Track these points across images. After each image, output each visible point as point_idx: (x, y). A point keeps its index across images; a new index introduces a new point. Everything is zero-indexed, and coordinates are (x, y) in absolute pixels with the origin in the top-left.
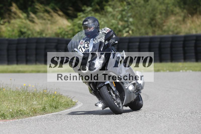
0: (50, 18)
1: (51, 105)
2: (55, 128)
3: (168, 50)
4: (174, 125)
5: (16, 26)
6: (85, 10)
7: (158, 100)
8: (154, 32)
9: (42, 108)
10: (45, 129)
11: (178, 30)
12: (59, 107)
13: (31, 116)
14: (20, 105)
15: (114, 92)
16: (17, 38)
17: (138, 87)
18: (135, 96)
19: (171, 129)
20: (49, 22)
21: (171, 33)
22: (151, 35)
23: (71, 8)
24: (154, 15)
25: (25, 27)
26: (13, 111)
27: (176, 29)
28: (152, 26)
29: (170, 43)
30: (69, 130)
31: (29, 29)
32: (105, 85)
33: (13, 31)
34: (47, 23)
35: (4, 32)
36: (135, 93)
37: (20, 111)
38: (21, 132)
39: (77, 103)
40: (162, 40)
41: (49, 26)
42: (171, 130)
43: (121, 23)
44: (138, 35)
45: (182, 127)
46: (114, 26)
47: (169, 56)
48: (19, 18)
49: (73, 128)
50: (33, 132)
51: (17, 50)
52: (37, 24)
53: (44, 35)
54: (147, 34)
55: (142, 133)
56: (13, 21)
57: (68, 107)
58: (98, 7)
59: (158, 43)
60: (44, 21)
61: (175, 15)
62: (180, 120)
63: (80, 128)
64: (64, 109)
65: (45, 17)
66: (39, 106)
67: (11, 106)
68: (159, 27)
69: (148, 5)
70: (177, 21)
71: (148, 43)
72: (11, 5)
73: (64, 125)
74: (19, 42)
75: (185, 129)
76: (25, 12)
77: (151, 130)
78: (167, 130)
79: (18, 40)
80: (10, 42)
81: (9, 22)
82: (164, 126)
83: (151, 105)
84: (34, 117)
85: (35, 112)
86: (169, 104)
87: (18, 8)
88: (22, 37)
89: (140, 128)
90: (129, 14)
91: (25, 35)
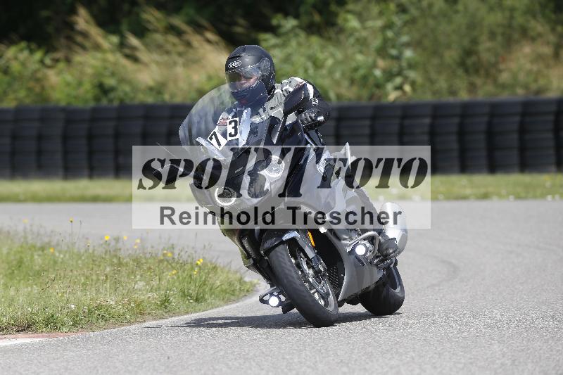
0: (181, 48)
1: (184, 292)
2: (196, 356)
3: (514, 139)
4: (529, 349)
5: (89, 71)
6: (279, 26)
7: (483, 279)
8: (472, 87)
9: (160, 301)
10: (168, 358)
11: (542, 82)
12: (207, 296)
13: (129, 323)
14: (98, 291)
15: (309, 262)
16: (92, 104)
17: (385, 247)
18: (378, 275)
19: (522, 360)
20: (180, 61)
21: (520, 92)
22: (464, 96)
23: (241, 21)
24: (475, 42)
25: (113, 74)
26: (79, 308)
27: (536, 81)
28: (467, 71)
29: (517, 119)
30: (235, 363)
31: (122, 80)
32: (282, 242)
33: (80, 84)
34: (175, 64)
35: (53, 88)
36: (377, 265)
37: (99, 307)
38: (101, 367)
39: (257, 286)
40: (496, 111)
41: (179, 70)
42: (520, 362)
43: (381, 63)
44: (428, 97)
45: (551, 355)
46: (362, 72)
47: (514, 156)
48: (97, 47)
49: (246, 356)
50: (135, 367)
51: (91, 137)
52: (146, 65)
53: (167, 97)
54: (453, 92)
55: (439, 370)
56: (79, 58)
57: (233, 298)
58: (317, 18)
59: (485, 119)
60: (166, 58)
61: (533, 39)
62: (546, 336)
63: (267, 356)
64: (222, 303)
65: (169, 47)
66: (150, 295)
67: (75, 294)
68: (488, 75)
69: (457, 12)
70: (539, 58)
71: (456, 120)
72: (73, 11)
73: (221, 347)
74: (96, 115)
75: (558, 361)
76: (113, 32)
77: (465, 364)
78: (509, 362)
79: (94, 110)
80: (70, 116)
81: (68, 61)
82: (501, 351)
83: (465, 291)
84: (137, 326)
85: (139, 312)
86: (516, 289)
87: (92, 21)
88: (104, 102)
89: (432, 357)
90: (405, 39)
91: (112, 95)
